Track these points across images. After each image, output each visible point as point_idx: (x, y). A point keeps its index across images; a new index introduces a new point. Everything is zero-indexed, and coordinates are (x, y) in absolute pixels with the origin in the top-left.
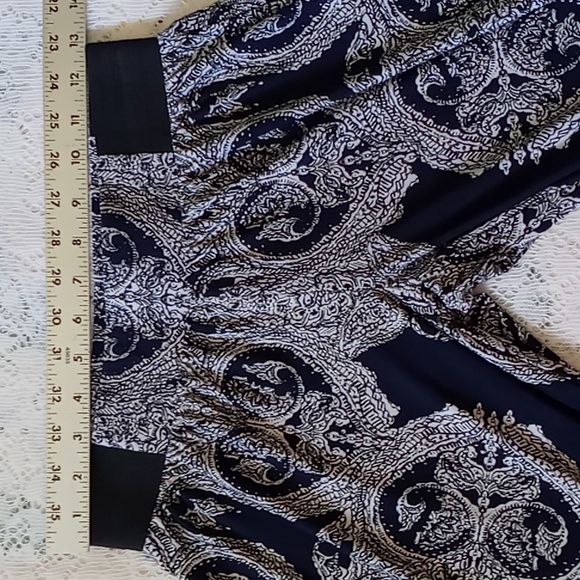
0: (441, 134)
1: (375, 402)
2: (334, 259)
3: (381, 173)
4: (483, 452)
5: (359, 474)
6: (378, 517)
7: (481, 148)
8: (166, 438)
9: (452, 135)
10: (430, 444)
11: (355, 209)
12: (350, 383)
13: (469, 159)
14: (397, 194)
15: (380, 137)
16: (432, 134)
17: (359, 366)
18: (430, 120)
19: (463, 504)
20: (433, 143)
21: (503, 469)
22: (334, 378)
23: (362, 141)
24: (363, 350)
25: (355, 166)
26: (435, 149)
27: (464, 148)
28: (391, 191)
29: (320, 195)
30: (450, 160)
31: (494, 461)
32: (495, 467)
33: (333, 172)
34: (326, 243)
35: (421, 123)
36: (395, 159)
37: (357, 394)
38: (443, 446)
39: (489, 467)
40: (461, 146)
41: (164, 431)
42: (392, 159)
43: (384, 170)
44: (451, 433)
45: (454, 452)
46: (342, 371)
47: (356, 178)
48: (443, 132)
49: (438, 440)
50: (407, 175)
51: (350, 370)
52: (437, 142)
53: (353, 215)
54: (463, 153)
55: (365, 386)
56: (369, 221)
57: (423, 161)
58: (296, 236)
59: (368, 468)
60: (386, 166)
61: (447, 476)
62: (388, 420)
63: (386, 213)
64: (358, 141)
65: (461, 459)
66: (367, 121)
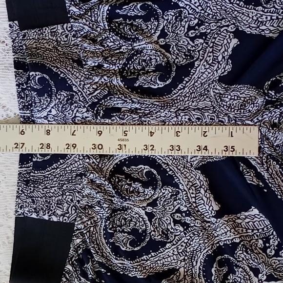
0: (249, 11)
1: (205, 199)
2: (188, 100)
3: (213, 40)
4: (267, 245)
5: (192, 243)
6: (202, 273)
7: (277, 17)
8: (76, 212)
9: (257, 11)
10: (236, 233)
11: (199, 65)
12: (191, 184)
13: (270, 26)
14: (226, 53)
15: (211, 16)
16: (244, 11)
17: (199, 174)
18: (242, 3)
19: (249, 276)
20: (246, 17)
21: (279, 258)
22: (181, 179)
23: (199, 20)
24: (203, 163)
25: (196, 37)
26: (247, 21)
27: (266, 18)
28: (221, 51)
29: (175, 58)
30: (258, 27)
31: (273, 252)
32: (274, 256)
33: (181, 41)
34: (181, 89)
35: (236, 5)
36: (222, 30)
37: (194, 192)
38: (243, 236)
39: (270, 255)
40: (264, 17)
41: (74, 208)
42: (220, 31)
43: (215, 38)
44: (249, 229)
45: (250, 242)
46: (187, 175)
47: (197, 45)
48: (251, 9)
49: (241, 232)
50: (231, 40)
51: (192, 175)
52: (248, 16)
53: (198, 69)
54: (266, 22)
55: (201, 187)
56: (209, 73)
57: (241, 29)
58: (161, 85)
59: (197, 241)
60: (216, 36)
61: (243, 256)
62: (212, 213)
63: (220, 67)
64: (197, 20)
65: (253, 247)
66: (201, 6)
